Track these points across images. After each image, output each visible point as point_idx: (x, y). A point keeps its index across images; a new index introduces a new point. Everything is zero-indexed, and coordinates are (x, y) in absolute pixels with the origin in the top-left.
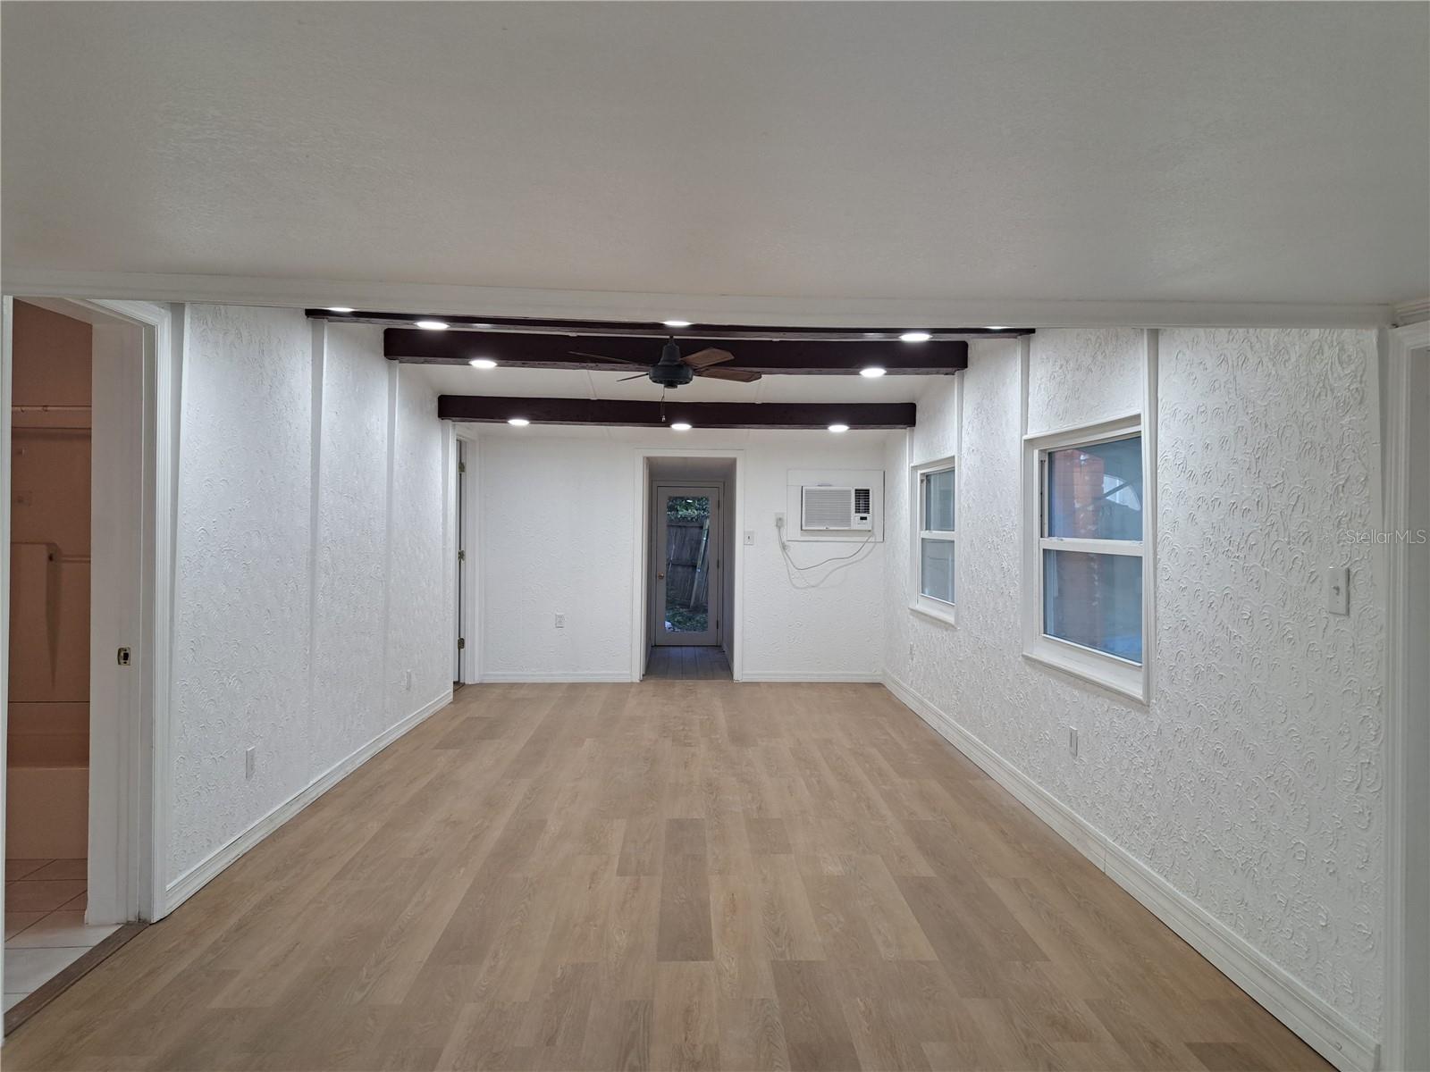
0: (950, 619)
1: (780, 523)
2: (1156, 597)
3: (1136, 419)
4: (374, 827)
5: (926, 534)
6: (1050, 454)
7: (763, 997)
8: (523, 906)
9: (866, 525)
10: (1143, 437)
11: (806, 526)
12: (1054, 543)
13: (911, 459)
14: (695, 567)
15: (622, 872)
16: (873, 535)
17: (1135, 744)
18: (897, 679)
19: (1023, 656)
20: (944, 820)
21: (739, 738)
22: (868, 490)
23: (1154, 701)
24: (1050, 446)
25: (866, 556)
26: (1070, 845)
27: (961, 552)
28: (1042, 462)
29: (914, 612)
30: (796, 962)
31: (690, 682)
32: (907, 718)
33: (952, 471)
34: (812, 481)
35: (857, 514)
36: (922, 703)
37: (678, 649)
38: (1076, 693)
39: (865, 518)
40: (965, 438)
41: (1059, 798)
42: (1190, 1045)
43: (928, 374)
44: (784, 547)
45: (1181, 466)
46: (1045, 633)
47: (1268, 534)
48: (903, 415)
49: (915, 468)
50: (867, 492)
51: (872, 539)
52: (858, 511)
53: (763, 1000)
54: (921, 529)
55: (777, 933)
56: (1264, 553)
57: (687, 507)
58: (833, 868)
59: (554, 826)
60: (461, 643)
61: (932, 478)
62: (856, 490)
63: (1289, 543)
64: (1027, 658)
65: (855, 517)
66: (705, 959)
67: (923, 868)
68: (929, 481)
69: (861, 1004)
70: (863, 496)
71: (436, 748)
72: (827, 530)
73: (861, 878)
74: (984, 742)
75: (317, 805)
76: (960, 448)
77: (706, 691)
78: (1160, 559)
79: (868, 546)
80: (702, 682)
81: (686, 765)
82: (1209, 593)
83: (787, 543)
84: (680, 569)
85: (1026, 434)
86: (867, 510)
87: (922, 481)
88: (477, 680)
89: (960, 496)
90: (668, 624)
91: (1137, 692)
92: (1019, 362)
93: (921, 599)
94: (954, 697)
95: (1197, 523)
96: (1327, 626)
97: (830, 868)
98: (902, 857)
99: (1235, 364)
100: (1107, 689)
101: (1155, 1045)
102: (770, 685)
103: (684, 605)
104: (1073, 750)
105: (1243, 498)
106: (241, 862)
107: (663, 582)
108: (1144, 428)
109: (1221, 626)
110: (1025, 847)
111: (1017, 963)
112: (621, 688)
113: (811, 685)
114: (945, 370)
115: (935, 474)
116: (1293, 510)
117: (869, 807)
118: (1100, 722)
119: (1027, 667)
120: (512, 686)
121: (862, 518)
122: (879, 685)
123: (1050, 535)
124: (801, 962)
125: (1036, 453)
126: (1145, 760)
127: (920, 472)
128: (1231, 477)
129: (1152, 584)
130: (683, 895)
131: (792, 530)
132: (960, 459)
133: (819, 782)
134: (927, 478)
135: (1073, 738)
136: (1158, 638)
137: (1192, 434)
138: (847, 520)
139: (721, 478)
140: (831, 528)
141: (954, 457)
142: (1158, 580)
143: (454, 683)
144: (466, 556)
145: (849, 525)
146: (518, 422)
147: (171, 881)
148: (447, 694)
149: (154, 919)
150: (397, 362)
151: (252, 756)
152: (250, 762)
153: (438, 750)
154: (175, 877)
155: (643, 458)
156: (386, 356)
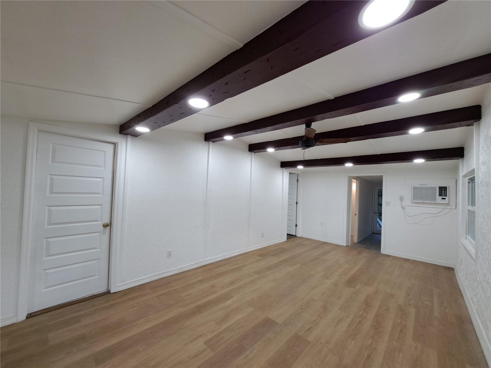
1: (401, 199)
9: (445, 201)
11: (414, 200)
16: (449, 205)
22: (447, 187)
25: (445, 214)
33: (474, 177)
34: (418, 182)
35: (440, 197)
39: (445, 199)
40: (481, 157)
44: (403, 208)
49: (464, 177)
50: (446, 188)
51: (449, 207)
52: (440, 195)
60: (296, 226)
62: (439, 187)
65: (439, 199)
70: (443, 191)
72: (424, 202)
76: (478, 163)
79: (448, 210)
83: (404, 207)
86: (446, 195)
88: (300, 236)
102: (395, 258)
107: (376, 215)
113: (414, 262)
114: (465, 123)
115: (471, 179)
121: (443, 199)
127: (466, 178)
131: (408, 201)
132: (478, 169)
138: (435, 199)
140: (426, 202)
141: (475, 169)
144: (298, 203)
145: (436, 201)
146: (300, 167)
147: (122, 283)
148: (285, 238)
149: (111, 293)
150: (253, 153)
151: (170, 252)
152: (169, 254)
153: (257, 256)
154: (125, 282)
155: (348, 176)
156: (249, 151)
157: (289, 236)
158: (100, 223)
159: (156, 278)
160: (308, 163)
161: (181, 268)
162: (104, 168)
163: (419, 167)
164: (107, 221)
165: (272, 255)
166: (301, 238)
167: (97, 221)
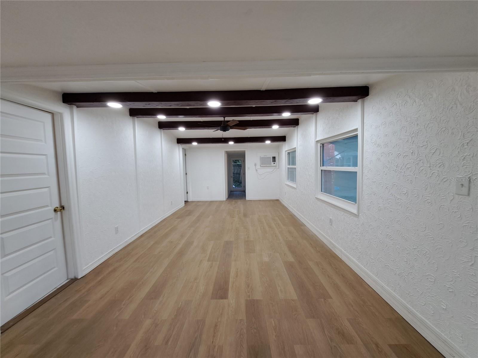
0: (295, 186)
1: (255, 165)
2: (362, 184)
3: (356, 130)
4: (152, 243)
5: (289, 167)
6: (323, 144)
7: (241, 318)
8: (178, 274)
9: (275, 165)
10: (358, 136)
11: (262, 165)
12: (324, 168)
13: (285, 149)
14: (240, 174)
15: (208, 261)
16: (276, 167)
17: (353, 226)
18: (282, 199)
19: (315, 197)
20: (295, 240)
21: (245, 215)
23: (361, 215)
24: (323, 142)
25: (275, 172)
26: (330, 249)
27: (298, 170)
28: (321, 147)
29: (286, 184)
30: (253, 300)
31: (236, 200)
32: (284, 209)
33: (295, 151)
34: (263, 155)
36: (288, 205)
37: (236, 192)
38: (332, 209)
40: (299, 143)
41: (326, 235)
42: (390, 346)
43: (289, 127)
45: (374, 143)
46: (322, 191)
47: (418, 164)
48: (283, 139)
49: (286, 151)
50: (275, 157)
51: (276, 168)
52: (273, 162)
53: (241, 320)
54: (288, 165)
55: (248, 286)
56: (415, 170)
57: (239, 162)
58: (266, 259)
59: (195, 244)
60: (187, 193)
61: (290, 153)
62: (272, 157)
63: (430, 167)
64: (317, 198)
66: (225, 299)
67: (291, 259)
68: (289, 154)
69: (273, 322)
70: (274, 158)
71: (176, 218)
73: (274, 262)
74: (304, 217)
75: (142, 236)
76: (297, 146)
77: (240, 202)
78: (364, 173)
79: (275, 170)
80: (239, 200)
81: (232, 223)
82: (386, 183)
83: (257, 169)
84: (237, 175)
85: (316, 139)
86: (275, 161)
87: (288, 154)
88: (191, 200)
89: (297, 157)
90: (234, 186)
91: (355, 211)
92: (314, 121)
93: (288, 182)
94: (296, 205)
95: (381, 161)
96: (453, 199)
97: (265, 258)
98: (285, 254)
99: (401, 105)
100: (343, 209)
101: (377, 345)
102: (254, 201)
103: (238, 182)
104: (331, 223)
105: (404, 152)
106: (113, 256)
107: (232, 178)
108: (359, 133)
109: (392, 195)
110: (318, 249)
111: (322, 299)
112: (221, 202)
113: (263, 200)
114: (293, 126)
115: (291, 152)
116: (433, 155)
117: (276, 236)
118: (340, 218)
119: (316, 200)
120: (198, 202)
121: (274, 163)
122: (278, 200)
123: (323, 166)
124: (255, 300)
125: (319, 145)
126: (357, 231)
127: (287, 152)
128: (398, 145)
129: (361, 179)
130: (223, 270)
131: (258, 166)
132: (297, 148)
133: (263, 228)
134: (289, 153)
135: (331, 221)
136: (363, 196)
137: (379, 132)
138: (271, 164)
139: (242, 155)
140: (267, 166)
141: (296, 148)
142: (363, 179)
143: (185, 201)
144: (187, 174)
145: (271, 165)
146: (195, 144)
147: (86, 266)
148: (183, 204)
149: (79, 278)
150: (162, 130)
151: (117, 228)
152: (117, 230)
153: (176, 219)
154: (88, 264)
155: (225, 151)
156: (159, 128)
157: (186, 202)
158: (52, 208)
159: (110, 255)
160: (201, 141)
161: (126, 242)
162: (46, 142)
163: (268, 146)
164: (57, 204)
165: (187, 216)
166: (192, 202)
167: (47, 206)
